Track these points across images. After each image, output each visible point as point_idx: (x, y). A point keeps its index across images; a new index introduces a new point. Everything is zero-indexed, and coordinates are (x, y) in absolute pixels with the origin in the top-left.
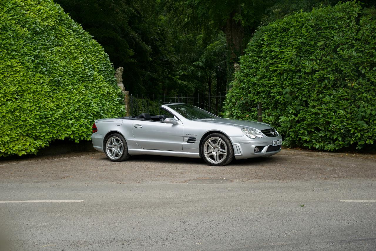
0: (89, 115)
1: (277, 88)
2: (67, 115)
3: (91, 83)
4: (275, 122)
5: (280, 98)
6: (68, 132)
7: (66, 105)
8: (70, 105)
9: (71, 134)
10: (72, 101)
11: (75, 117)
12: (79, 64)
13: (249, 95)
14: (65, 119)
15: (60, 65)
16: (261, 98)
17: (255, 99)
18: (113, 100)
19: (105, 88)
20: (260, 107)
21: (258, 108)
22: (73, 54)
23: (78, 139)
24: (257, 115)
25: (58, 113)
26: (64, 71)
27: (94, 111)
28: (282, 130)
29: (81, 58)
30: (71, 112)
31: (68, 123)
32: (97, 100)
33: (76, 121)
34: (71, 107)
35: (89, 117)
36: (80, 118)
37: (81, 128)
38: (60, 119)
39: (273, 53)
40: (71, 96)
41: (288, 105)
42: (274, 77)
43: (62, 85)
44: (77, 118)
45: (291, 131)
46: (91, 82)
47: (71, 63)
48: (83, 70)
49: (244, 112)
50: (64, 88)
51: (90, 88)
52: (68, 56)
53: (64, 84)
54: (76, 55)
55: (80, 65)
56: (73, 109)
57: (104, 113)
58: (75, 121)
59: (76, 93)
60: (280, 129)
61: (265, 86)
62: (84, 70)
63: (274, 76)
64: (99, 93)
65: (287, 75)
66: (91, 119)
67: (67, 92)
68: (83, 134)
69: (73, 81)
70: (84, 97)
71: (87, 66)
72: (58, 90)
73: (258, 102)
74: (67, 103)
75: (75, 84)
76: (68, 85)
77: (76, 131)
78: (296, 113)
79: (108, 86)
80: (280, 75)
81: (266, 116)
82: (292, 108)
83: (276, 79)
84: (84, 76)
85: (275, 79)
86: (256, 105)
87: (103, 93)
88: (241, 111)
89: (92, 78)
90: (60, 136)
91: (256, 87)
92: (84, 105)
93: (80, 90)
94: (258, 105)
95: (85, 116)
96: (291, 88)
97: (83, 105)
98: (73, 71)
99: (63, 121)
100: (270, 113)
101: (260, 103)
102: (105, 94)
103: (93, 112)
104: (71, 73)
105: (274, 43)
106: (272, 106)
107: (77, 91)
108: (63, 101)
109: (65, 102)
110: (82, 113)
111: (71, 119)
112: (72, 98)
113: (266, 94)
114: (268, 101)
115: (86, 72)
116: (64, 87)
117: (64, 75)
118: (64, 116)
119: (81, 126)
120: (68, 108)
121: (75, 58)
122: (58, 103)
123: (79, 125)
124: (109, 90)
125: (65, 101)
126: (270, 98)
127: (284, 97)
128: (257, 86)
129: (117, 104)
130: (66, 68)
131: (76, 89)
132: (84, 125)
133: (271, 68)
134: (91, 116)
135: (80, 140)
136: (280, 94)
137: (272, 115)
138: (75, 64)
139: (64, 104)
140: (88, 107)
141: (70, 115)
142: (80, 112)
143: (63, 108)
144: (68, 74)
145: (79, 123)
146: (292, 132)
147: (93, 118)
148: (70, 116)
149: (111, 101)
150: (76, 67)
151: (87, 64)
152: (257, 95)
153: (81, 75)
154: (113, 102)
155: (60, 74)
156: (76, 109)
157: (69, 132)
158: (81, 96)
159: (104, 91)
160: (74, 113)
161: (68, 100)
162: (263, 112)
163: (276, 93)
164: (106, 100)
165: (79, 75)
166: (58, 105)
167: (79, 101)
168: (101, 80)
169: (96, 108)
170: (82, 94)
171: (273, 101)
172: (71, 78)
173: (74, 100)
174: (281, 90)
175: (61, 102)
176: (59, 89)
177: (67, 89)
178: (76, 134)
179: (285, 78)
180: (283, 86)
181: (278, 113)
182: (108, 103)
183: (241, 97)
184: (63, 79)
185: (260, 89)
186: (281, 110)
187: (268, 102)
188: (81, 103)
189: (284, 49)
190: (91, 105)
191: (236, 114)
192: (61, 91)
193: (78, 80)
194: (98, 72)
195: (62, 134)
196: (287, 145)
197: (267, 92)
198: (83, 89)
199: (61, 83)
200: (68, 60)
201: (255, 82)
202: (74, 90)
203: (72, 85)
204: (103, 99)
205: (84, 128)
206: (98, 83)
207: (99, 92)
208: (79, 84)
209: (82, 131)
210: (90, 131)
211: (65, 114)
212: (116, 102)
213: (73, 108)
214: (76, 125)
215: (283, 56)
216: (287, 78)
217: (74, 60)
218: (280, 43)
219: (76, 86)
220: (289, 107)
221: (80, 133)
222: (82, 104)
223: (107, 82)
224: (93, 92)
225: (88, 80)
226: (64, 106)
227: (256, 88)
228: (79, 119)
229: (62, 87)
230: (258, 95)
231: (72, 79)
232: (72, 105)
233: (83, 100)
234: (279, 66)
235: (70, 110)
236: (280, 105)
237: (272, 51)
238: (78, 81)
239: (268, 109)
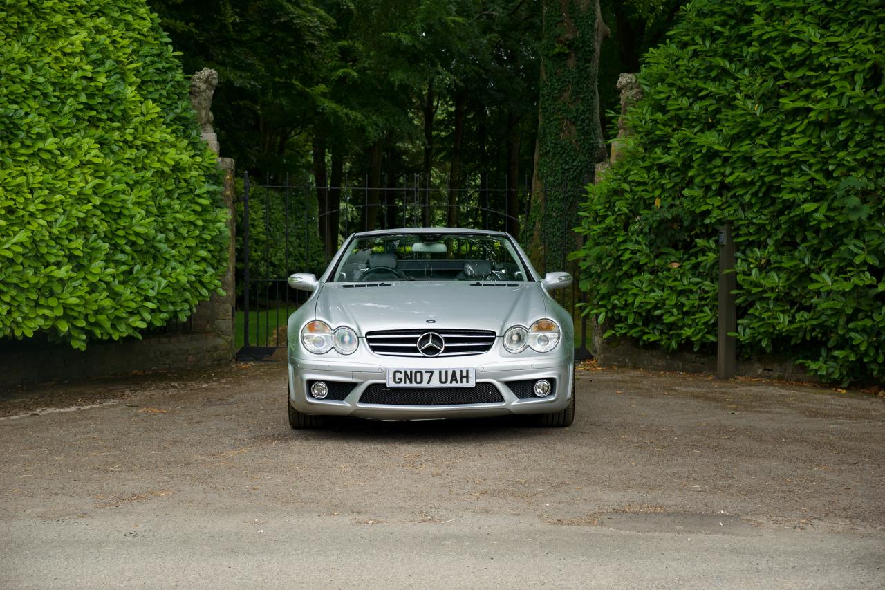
0: (115, 247)
1: (803, 173)
2: (44, 250)
3: (118, 129)
4: (787, 294)
5: (816, 210)
6: (47, 312)
7: (43, 211)
8: (53, 210)
9: (58, 318)
10: (59, 197)
11: (71, 257)
12: (73, 54)
13: (686, 192)
14: (35, 264)
15: (7, 56)
16: (736, 206)
17: (710, 207)
18: (191, 191)
19: (167, 150)
20: (730, 238)
21: (723, 239)
22: (48, 17)
23: (84, 337)
24: (713, 266)
25: (15, 240)
26: (22, 81)
27: (137, 234)
28: (814, 322)
29: (77, 33)
30: (58, 237)
31: (49, 276)
32: (146, 192)
33: (76, 269)
34: (56, 220)
35: (119, 256)
36: (90, 262)
37: (95, 296)
38: (22, 264)
39: (796, 49)
40: (56, 178)
41: (846, 235)
42: (794, 136)
43: (22, 135)
44: (76, 257)
45: (852, 330)
46: (116, 124)
47: (44, 51)
48: (85, 78)
49: (662, 250)
50: (28, 147)
51: (116, 148)
52: (30, 22)
53: (28, 132)
54: (58, 18)
55: (77, 60)
56: (66, 226)
57: (167, 240)
58: (72, 270)
59: (72, 165)
60: (806, 320)
61: (754, 165)
62: (91, 79)
63: (793, 131)
64: (144, 168)
65: (852, 131)
66: (124, 263)
67: (42, 161)
68: (102, 317)
69: (56, 119)
70: (98, 181)
71: (99, 66)
72: (7, 152)
73: (720, 222)
74: (42, 203)
75: (65, 131)
76: (41, 137)
77: (78, 309)
78: (877, 263)
79: (173, 139)
80: (818, 129)
81: (750, 270)
82: (862, 249)
83: (804, 141)
84: (93, 102)
85: (797, 143)
86: (710, 231)
87: (158, 165)
88: (650, 245)
89: (122, 107)
90: (17, 323)
91: (715, 167)
92: (102, 212)
93: (85, 155)
94: (723, 229)
95: (104, 253)
96: (865, 175)
97: (98, 212)
98: (53, 84)
99: (30, 272)
100: (768, 262)
101: (731, 223)
102: (167, 170)
103: (133, 238)
104: (50, 89)
105: (798, 9)
106: (780, 235)
107: (73, 157)
108: (30, 196)
109: (36, 201)
110: (95, 241)
111: (58, 265)
112: (59, 184)
113: (755, 194)
114: (763, 217)
115: (97, 88)
116: (28, 142)
117: (25, 98)
118: (35, 254)
119: (93, 288)
120: (48, 222)
121: (56, 33)
122: (11, 203)
123: (85, 284)
124: (178, 157)
125: (35, 195)
126: (769, 206)
127: (830, 209)
128: (718, 162)
129: (204, 208)
130: (31, 70)
131: (70, 151)
132: (104, 286)
133: (787, 103)
134: (123, 252)
135: (92, 340)
136: (820, 195)
137: (779, 270)
138: (59, 54)
139: (32, 208)
140: (115, 220)
141: (54, 247)
142: (87, 240)
143: (29, 223)
144: (37, 93)
145: (84, 278)
146: (857, 332)
147: (133, 258)
148: (54, 251)
149: (186, 198)
150: (63, 68)
151: (100, 56)
152: (719, 193)
153: (83, 98)
154: (193, 201)
155: (12, 93)
156: (74, 228)
157: (51, 308)
158: (89, 178)
159: (162, 158)
160: (70, 241)
161: (46, 192)
162: (739, 254)
163: (803, 190)
164: (169, 193)
165: (76, 96)
166: (10, 211)
167: (82, 198)
168: (148, 118)
169: (141, 225)
170: (92, 171)
171: (783, 219)
172: (48, 107)
173: (65, 193)
174: (824, 182)
175: (21, 200)
176: (9, 149)
177: (40, 149)
178: (75, 318)
179: (841, 138)
180: (831, 168)
181: (802, 261)
182: (177, 207)
183: (654, 198)
184: (22, 113)
185: (732, 173)
186: (815, 252)
187: (762, 220)
188: (89, 202)
189: (840, 35)
190: (126, 213)
191: (631, 258)
192: (22, 159)
193: (75, 116)
194: (139, 88)
195: (25, 318)
196: (836, 376)
197: (761, 186)
198: (94, 152)
199: (18, 127)
200: (32, 38)
201: (717, 147)
202: (63, 155)
203: (55, 134)
204: (161, 190)
205: (101, 297)
206: (140, 129)
207: (147, 161)
208: (78, 131)
209: (95, 308)
210: (121, 306)
211: (36, 246)
212: (201, 201)
213: (65, 223)
214: (75, 284)
215: (836, 60)
216: (848, 139)
217: (53, 38)
218: (826, 9)
219: (68, 141)
220: (851, 244)
221: (91, 312)
222: (94, 206)
223: (168, 125)
224: (126, 162)
225: (109, 119)
226: (32, 215)
227: (715, 171)
228: (85, 262)
229: (23, 145)
230: (721, 195)
231: (54, 112)
232: (62, 211)
233: (96, 194)
234: (820, 93)
235: (55, 231)
236: (810, 235)
237: (788, 41)
238: (74, 121)
239: (762, 245)
